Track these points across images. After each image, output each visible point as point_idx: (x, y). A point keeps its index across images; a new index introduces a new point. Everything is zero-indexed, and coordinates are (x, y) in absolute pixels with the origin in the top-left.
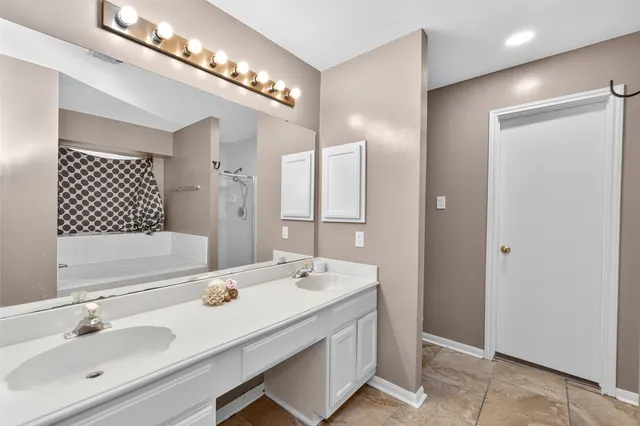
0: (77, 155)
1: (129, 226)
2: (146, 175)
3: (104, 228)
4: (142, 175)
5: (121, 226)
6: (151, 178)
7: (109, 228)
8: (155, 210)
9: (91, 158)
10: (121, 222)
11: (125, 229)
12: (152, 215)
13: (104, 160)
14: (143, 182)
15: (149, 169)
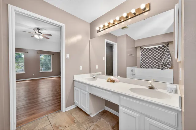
0: (145, 49)
1: (159, 67)
2: (166, 50)
3: (152, 67)
4: (165, 50)
5: (157, 67)
6: (168, 51)
7: (153, 67)
8: (168, 61)
9: (148, 49)
10: (157, 66)
11: (158, 68)
12: (167, 63)
13: (152, 48)
14: (165, 52)
15: (167, 48)
